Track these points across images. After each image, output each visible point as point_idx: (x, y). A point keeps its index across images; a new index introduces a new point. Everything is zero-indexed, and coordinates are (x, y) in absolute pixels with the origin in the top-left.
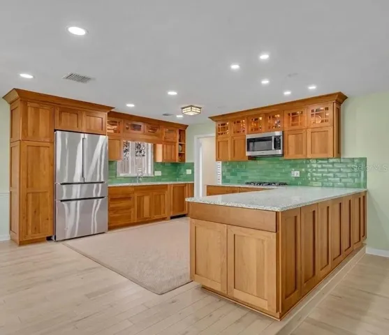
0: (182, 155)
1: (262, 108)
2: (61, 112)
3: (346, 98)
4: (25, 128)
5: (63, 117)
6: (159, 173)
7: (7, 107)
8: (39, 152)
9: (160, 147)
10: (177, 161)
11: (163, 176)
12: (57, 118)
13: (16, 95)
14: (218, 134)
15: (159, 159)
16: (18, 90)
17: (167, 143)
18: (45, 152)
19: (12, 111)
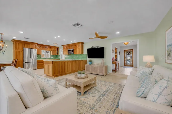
0: (58, 53)
1: (69, 44)
2: (25, 44)
3: (84, 43)
4: (16, 48)
5: (26, 45)
6: (52, 57)
7: (12, 43)
8: (19, 53)
9: (52, 51)
10: (56, 55)
11: (53, 58)
12: (24, 45)
13: (14, 41)
14: (63, 49)
15: (52, 54)
16: (14, 40)
17: (53, 51)
18: (21, 53)
19: (13, 44)
